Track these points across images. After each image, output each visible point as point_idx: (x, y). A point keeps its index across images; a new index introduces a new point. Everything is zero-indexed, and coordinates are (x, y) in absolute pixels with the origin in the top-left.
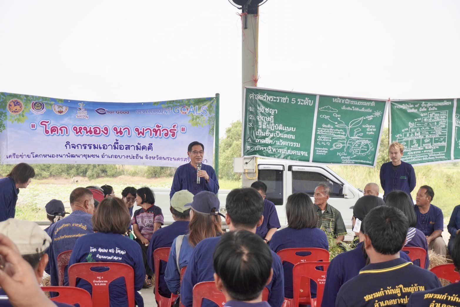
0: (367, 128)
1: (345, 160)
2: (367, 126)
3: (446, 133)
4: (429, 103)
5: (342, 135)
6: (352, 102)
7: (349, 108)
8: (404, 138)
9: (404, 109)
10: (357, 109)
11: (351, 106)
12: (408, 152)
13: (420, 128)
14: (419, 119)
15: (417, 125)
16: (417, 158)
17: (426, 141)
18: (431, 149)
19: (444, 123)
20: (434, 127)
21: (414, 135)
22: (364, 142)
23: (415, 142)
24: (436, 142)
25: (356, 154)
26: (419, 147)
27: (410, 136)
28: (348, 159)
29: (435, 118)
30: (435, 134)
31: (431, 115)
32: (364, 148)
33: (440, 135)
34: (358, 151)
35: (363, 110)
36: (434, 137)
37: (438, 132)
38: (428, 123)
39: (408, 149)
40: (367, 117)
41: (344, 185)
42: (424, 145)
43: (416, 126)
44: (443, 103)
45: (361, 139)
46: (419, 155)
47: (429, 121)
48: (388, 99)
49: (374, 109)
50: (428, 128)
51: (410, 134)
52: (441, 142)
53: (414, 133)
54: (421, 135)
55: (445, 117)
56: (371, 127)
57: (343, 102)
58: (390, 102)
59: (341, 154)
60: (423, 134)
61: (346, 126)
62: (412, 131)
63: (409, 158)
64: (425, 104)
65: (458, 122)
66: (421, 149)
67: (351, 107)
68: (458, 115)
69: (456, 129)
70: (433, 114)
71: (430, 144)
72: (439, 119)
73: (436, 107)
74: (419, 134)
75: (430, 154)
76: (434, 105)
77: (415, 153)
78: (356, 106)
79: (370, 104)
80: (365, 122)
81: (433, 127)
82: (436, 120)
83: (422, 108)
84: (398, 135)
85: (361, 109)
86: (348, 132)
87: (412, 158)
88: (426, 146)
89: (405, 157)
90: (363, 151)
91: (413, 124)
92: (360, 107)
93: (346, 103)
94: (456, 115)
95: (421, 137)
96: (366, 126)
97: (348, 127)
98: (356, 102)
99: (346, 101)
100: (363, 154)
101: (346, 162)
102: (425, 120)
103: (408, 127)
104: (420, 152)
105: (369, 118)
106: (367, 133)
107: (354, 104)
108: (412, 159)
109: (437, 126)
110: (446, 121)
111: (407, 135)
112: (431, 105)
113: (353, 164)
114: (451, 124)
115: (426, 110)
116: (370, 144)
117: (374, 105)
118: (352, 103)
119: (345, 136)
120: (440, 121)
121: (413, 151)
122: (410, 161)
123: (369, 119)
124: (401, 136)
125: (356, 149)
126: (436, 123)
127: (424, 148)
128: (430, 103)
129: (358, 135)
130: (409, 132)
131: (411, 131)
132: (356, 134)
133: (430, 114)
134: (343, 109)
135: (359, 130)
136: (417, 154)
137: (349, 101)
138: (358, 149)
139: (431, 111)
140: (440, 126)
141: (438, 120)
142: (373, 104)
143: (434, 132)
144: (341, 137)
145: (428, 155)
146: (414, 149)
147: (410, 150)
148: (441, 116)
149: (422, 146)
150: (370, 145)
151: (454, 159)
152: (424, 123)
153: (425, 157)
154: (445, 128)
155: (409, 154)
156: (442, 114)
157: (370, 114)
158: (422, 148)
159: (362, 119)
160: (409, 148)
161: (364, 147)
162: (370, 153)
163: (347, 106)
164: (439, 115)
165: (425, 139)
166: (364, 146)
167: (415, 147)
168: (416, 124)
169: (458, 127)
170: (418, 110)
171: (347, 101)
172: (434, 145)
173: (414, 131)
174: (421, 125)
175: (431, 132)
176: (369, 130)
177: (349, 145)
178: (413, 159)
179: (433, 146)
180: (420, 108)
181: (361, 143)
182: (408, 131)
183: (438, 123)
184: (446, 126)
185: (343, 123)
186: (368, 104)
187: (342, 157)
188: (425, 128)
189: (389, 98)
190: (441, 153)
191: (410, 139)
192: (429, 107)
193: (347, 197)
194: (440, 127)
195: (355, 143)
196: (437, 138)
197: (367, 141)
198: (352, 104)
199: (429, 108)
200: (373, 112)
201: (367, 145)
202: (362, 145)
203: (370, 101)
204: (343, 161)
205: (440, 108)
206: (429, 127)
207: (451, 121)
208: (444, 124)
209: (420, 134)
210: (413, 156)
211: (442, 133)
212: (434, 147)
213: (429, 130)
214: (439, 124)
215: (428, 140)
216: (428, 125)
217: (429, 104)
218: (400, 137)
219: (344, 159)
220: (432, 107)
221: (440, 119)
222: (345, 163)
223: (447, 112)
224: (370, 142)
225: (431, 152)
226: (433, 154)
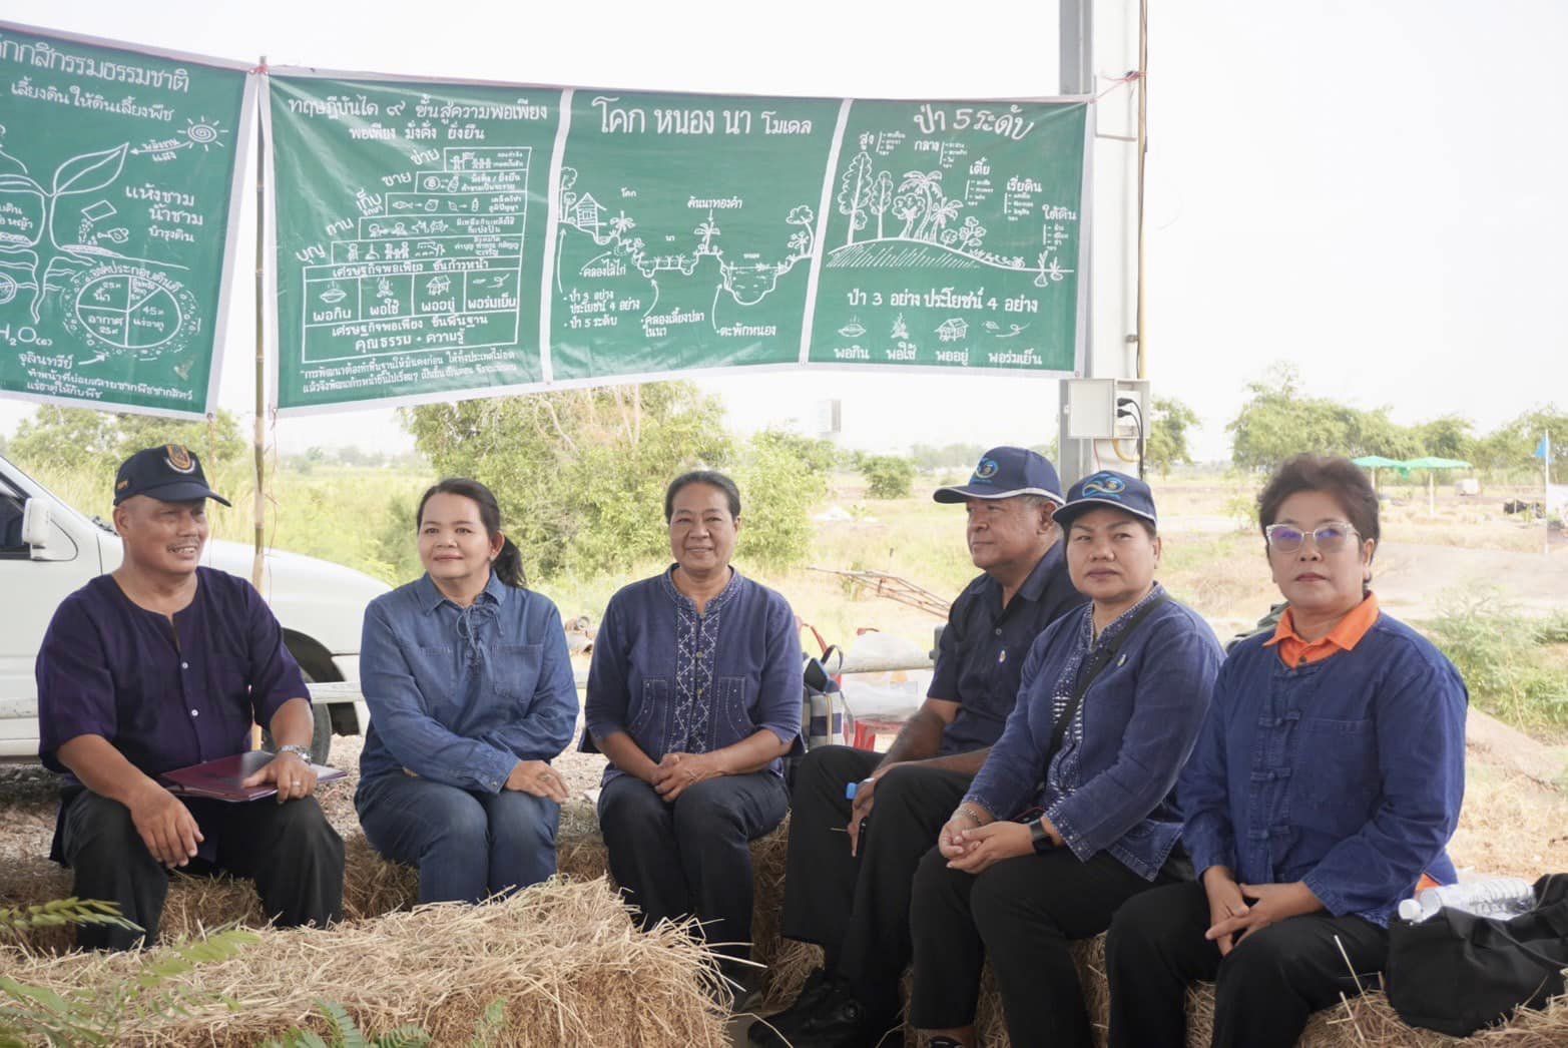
0: (150, 203)
1: (44, 375)
2: (149, 193)
3: (516, 252)
4: (451, 101)
5: (15, 230)
6: (70, 62)
7: (51, 94)
8: (337, 268)
9: (334, 120)
10: (96, 102)
11: (63, 81)
12: (353, 338)
13: (409, 223)
14: (403, 178)
15: (395, 205)
16: (400, 369)
17: (436, 287)
18: (456, 329)
19: (513, 203)
20: (467, 222)
21: (383, 257)
22: (142, 281)
23: (385, 289)
24: (476, 293)
25: (109, 348)
26: (406, 319)
27: (362, 258)
28: (62, 371)
29: (474, 180)
30: (473, 253)
31: (456, 159)
32: (149, 318)
33: (492, 262)
34: (115, 332)
35: (127, 107)
36: (466, 268)
37: (487, 244)
38: (444, 200)
39: (355, 325)
40: (148, 148)
41: (28, 501)
42: (425, 308)
43: (392, 211)
44: (513, 108)
45: (119, 262)
46: (404, 356)
47: (445, 191)
48: (257, 63)
49: (187, 107)
50: (443, 226)
51: (363, 249)
52: (496, 294)
53: (380, 248)
54: (411, 254)
55: (518, 178)
56: (174, 199)
57: (19, 56)
58: (266, 79)
59: (13, 334)
60: (421, 251)
61: (33, 187)
62: (373, 235)
63: (362, 368)
64: (432, 103)
65: (570, 207)
66: (415, 325)
67: (63, 89)
68: (571, 174)
69: (558, 238)
70: (466, 156)
71: (451, 305)
72: (491, 184)
73: (481, 124)
74: (405, 251)
75: (452, 351)
76: (472, 113)
77: (389, 343)
78: (89, 85)
79: (166, 80)
80: (140, 169)
81: (464, 219)
82: (480, 188)
83: (419, 122)
84: (308, 252)
85: (117, 100)
86: (48, 217)
87: (372, 366)
88: (432, 312)
89: (343, 364)
90: (143, 335)
91: (377, 200)
92: (114, 90)
93: (36, 61)
94: (563, 174)
95: (411, 268)
96: (142, 191)
97: (50, 190)
98: (91, 62)
99: (37, 54)
100: (144, 349)
101: (51, 388)
102: (431, 182)
103: (355, 214)
104: (407, 340)
105: (160, 154)
106: (153, 231)
107: (80, 72)
108: (376, 373)
109: (479, 218)
110: (522, 196)
111: (348, 251)
112: (458, 111)
113: (95, 398)
114: (539, 213)
115: (433, 134)
116: (176, 295)
117: (186, 89)
118: (68, 64)
119: (32, 238)
120: (497, 196)
121: (377, 335)
122: (365, 382)
123: (156, 159)
124: (323, 254)
125: (102, 320)
126: (476, 200)
127: (427, 321)
128: (455, 105)
129: (100, 235)
130: (360, 240)
131: (365, 235)
132: (92, 232)
133: (451, 154)
134: (20, 92)
135: (105, 209)
136: (397, 347)
137: (52, 53)
138: (117, 321)
139: (458, 141)
140: (496, 218)
141: (487, 186)
142: (179, 81)
143: (469, 247)
144: (11, 244)
145: (446, 359)
146: (381, 323)
147: (363, 328)
148: (502, 172)
149: (418, 311)
150: (179, 300)
151: (555, 378)
152: (424, 199)
153: (431, 367)
154: (516, 228)
155: (361, 348)
156: (505, 160)
157: (161, 131)
158: (418, 319)
159: (120, 156)
160: (360, 321)
161: (146, 309)
162: (181, 348)
163: (41, 78)
164: (493, 168)
165: (429, 278)
166: (149, 303)
167: (387, 316)
168: (390, 203)
169: (568, 227)
170: (397, 132)
171: (43, 55)
172: (468, 309)
173: (383, 236)
174: (410, 206)
175: (457, 247)
176: (164, 215)
177: (55, 288)
178: (380, 372)
179: (465, 313)
180: (410, 125)
181: (124, 281)
182: (353, 233)
183: (485, 200)
184: (519, 219)
185: (21, 172)
186: (156, 77)
187: (22, 357)
188: (428, 226)
189: (263, 60)
190: (498, 348)
191: (364, 276)
192: (452, 120)
193: (43, 554)
194: (495, 222)
195: (89, 282)
196: (480, 275)
197: (155, 277)
198: (70, 70)
199: (447, 127)
200: (179, 122)
201: (160, 300)
202: (131, 296)
203: (166, 62)
204: (33, 379)
205: (498, 132)
206: (446, 220)
207: (543, 200)
208: (513, 208)
209: (406, 255)
210: (379, 360)
211: (503, 251)
212: (470, 320)
213: (445, 233)
214: (491, 209)
215: (441, 282)
216: (443, 207)
217: (451, 108)
218: (318, 260)
219: (38, 367)
220: (462, 124)
221: (497, 187)
222: (46, 392)
223: (525, 152)
224: (179, 285)
225: (456, 343)
226: (466, 352)
